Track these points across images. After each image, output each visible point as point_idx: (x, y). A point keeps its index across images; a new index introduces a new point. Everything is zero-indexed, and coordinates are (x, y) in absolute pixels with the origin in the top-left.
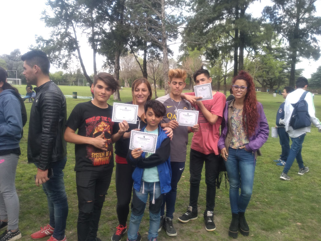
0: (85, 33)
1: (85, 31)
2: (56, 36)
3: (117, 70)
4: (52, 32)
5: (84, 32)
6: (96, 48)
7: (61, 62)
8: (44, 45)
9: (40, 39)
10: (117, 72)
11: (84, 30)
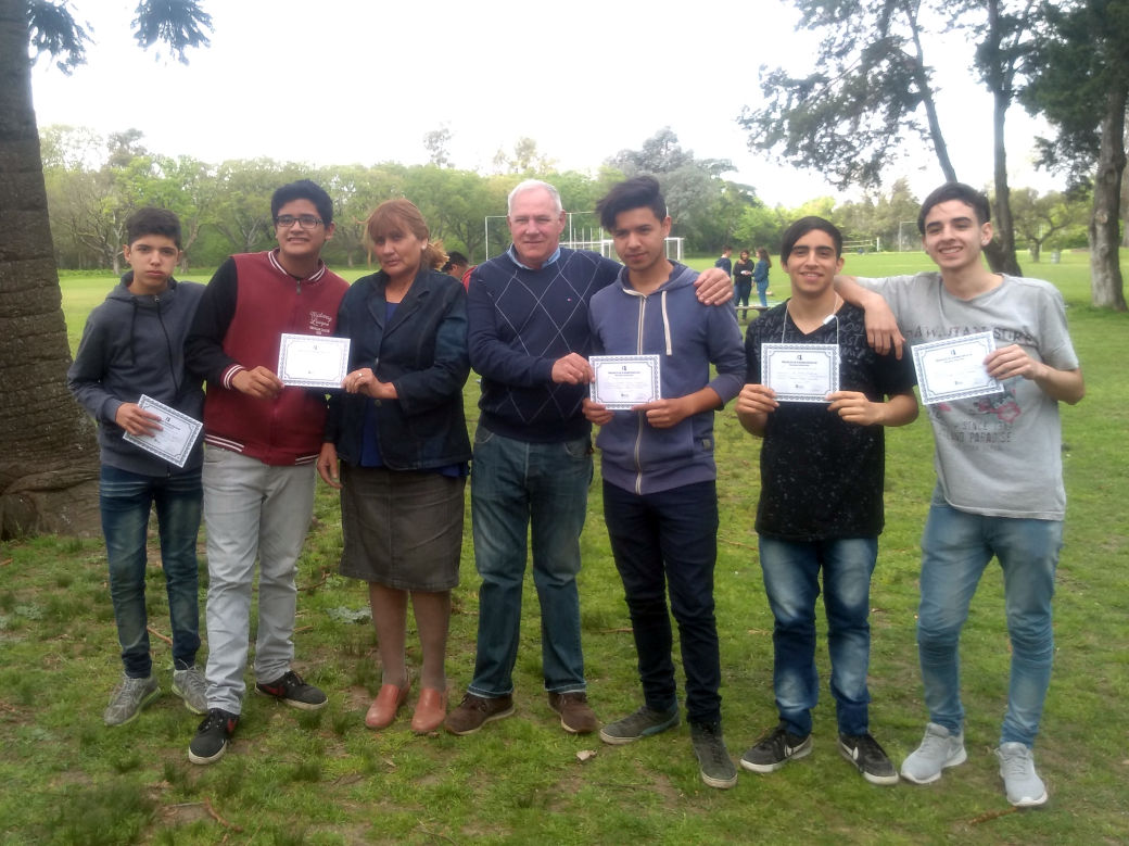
0: (961, 26)
1: (962, 19)
2: (838, 61)
3: (1111, 172)
4: (824, 46)
5: (956, 23)
6: (1009, 85)
7: (857, 159)
8: (790, 100)
9: (776, 81)
10: (1110, 180)
11: (955, 17)
